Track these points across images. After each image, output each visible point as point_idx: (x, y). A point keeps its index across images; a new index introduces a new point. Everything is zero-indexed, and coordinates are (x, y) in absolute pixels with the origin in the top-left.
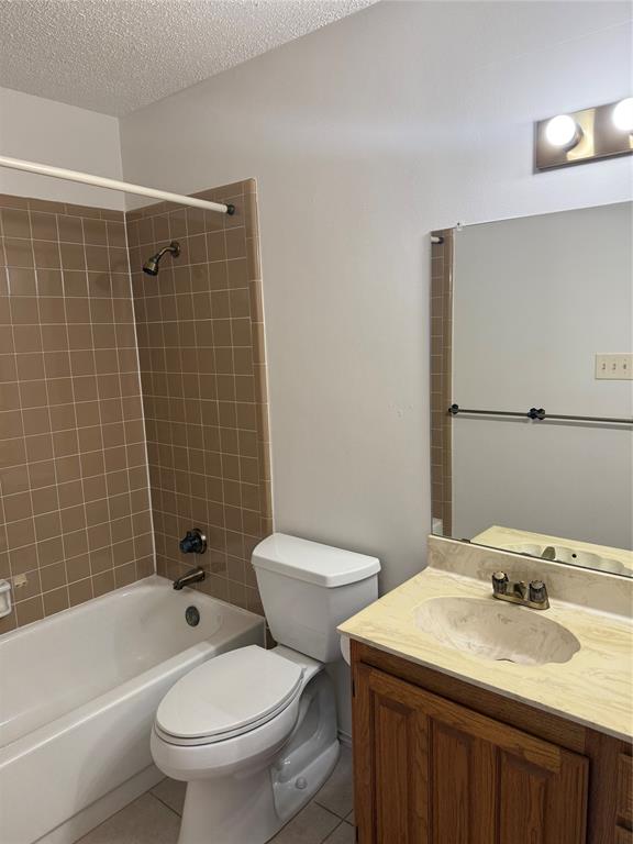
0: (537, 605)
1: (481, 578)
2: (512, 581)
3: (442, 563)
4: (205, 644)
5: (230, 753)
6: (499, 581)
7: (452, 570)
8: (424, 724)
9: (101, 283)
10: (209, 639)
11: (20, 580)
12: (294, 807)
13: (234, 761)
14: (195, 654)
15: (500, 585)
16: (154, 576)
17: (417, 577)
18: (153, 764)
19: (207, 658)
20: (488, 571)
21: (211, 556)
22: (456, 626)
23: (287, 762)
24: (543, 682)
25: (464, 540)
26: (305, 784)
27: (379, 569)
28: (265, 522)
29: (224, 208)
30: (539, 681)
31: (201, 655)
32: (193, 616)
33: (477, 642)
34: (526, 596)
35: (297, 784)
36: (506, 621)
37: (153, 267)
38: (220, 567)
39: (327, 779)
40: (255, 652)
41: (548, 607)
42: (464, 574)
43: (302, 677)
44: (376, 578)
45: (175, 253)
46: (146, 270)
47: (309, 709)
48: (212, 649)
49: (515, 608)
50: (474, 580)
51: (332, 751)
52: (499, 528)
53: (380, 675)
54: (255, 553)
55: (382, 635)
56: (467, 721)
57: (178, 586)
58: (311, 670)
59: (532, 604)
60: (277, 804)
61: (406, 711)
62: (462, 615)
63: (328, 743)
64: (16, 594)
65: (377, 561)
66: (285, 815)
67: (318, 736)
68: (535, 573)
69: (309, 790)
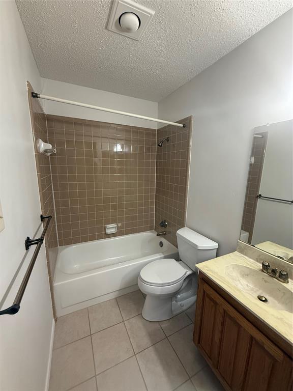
0: (282, 280)
1: (257, 261)
2: (272, 267)
3: (242, 251)
4: (161, 254)
5: (158, 291)
6: (265, 265)
7: (246, 255)
8: (222, 311)
9: (148, 149)
10: (163, 253)
11: (120, 225)
12: (178, 312)
13: (159, 293)
14: (158, 256)
15: (265, 268)
16: (154, 231)
17: (231, 254)
18: (137, 284)
19: (161, 258)
20: (261, 259)
21: (168, 229)
22: (243, 276)
23: (179, 296)
24: (279, 319)
25: (252, 246)
26: (183, 306)
27: (218, 247)
28: (183, 223)
29: (182, 125)
30: (277, 318)
31: (159, 257)
32: (161, 244)
33: (251, 286)
34: (278, 275)
35: (181, 305)
36: (266, 282)
37: (160, 145)
38: (170, 233)
39: (189, 308)
40: (173, 261)
41: (288, 282)
42: (250, 258)
43: (185, 274)
44: (216, 250)
45: (168, 140)
46: (159, 145)
47: (188, 284)
48: (163, 256)
49: (271, 278)
50: (254, 261)
51: (194, 298)
52: (270, 242)
53: (208, 286)
54: (177, 232)
55: (211, 273)
56: (239, 319)
57: (158, 235)
58: (189, 272)
59: (280, 279)
60: (173, 309)
61: (216, 303)
62: (247, 273)
63: (193, 295)
64: (118, 228)
65: (217, 244)
66: (175, 313)
67: (190, 292)
68: (284, 267)
69: (184, 308)
